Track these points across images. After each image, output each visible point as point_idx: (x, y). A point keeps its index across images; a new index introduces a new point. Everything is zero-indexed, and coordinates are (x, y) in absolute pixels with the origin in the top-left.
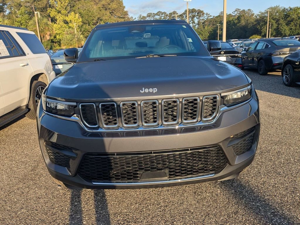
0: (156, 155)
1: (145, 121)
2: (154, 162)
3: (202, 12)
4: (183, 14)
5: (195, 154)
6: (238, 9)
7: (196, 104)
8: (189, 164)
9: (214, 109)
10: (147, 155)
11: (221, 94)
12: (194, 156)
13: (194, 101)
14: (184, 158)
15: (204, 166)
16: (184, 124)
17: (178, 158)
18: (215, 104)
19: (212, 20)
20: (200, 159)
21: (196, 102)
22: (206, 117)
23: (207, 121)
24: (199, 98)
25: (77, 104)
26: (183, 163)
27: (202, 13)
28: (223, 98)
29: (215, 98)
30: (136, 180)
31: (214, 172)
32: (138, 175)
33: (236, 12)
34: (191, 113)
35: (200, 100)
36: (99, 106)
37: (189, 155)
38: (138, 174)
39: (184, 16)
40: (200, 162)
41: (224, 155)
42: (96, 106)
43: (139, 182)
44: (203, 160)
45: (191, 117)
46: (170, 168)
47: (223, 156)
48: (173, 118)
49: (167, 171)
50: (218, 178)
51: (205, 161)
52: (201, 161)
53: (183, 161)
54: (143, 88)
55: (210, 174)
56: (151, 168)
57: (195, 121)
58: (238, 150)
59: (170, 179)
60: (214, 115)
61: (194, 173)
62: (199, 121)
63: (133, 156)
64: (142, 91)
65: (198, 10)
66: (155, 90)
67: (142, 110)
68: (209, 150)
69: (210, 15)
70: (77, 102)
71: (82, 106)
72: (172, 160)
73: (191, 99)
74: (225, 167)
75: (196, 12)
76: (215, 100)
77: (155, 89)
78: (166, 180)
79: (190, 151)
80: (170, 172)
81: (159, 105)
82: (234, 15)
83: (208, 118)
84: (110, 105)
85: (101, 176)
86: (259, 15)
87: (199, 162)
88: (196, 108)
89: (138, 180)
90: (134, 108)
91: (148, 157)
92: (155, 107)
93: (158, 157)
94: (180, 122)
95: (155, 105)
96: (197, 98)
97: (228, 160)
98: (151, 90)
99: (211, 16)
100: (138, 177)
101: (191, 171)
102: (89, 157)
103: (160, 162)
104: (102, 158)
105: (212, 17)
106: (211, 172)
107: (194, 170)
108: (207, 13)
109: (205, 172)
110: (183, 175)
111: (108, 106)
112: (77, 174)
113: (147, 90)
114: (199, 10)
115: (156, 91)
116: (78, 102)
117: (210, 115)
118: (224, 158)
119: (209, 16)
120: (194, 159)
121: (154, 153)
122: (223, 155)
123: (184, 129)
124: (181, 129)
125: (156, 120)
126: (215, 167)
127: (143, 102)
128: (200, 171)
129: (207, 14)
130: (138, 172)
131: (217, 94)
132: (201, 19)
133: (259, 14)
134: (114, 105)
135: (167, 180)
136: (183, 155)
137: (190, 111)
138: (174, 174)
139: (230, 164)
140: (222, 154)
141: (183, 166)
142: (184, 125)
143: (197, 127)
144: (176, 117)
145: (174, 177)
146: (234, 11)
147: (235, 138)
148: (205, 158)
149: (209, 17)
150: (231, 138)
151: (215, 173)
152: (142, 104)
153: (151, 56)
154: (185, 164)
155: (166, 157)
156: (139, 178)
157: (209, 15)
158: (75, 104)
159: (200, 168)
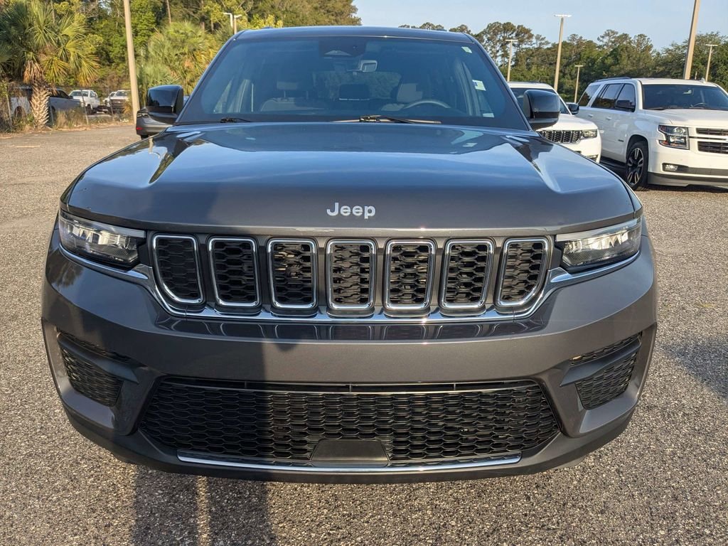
0: (359, 395)
1: (336, 296)
2: (352, 414)
3: (527, 31)
4: (482, 32)
5: (471, 401)
6: (612, 32)
7: (483, 259)
8: (450, 425)
9: (534, 277)
10: (333, 393)
11: (555, 236)
12: (467, 405)
13: (477, 251)
14: (437, 410)
15: (491, 434)
16: (446, 313)
17: (420, 406)
18: (538, 262)
19: (549, 52)
20: (483, 415)
21: (482, 253)
22: (507, 298)
23: (511, 308)
24: (494, 243)
25: (146, 234)
26: (433, 421)
27: (526, 36)
28: (560, 246)
29: (539, 246)
30: (298, 458)
31: (518, 451)
32: (306, 447)
33: (607, 38)
34: (466, 285)
35: (496, 249)
36: (206, 246)
37: (451, 402)
38: (305, 442)
39: (484, 37)
40: (482, 424)
41: (552, 408)
42: (200, 246)
43: (307, 466)
44: (491, 417)
45: (468, 294)
46: (397, 434)
47: (548, 409)
48: (415, 296)
49: (387, 440)
50: (530, 469)
51: (497, 421)
52: (484, 419)
53: (437, 417)
54: (337, 205)
55: (506, 456)
56: (344, 430)
57: (476, 306)
58: (589, 395)
59: (394, 462)
60: (532, 294)
61: (463, 452)
62: (488, 306)
63: (294, 392)
64: (333, 211)
65: (519, 26)
66: (369, 212)
67: (329, 265)
68: (511, 390)
69: (546, 40)
70: (146, 231)
71: (160, 241)
72: (404, 410)
73: (469, 245)
74: (552, 438)
75: (515, 30)
76: (538, 252)
77: (370, 207)
78: (382, 466)
79: (456, 390)
80: (396, 442)
81: (379, 257)
82: (601, 43)
83: (515, 301)
84: (240, 246)
85: (203, 440)
86: (670, 50)
87: (478, 423)
88: (482, 269)
89: (306, 459)
90: (307, 259)
91: (338, 399)
92: (366, 260)
93: (365, 400)
94: (435, 307)
95: (366, 255)
96: (489, 243)
97: (561, 423)
98: (357, 211)
99: (547, 43)
100: (305, 451)
101: (456, 444)
102: (171, 385)
103: (371, 414)
104: (207, 393)
105: (550, 46)
106: (511, 452)
107: (464, 444)
108: (538, 35)
109: (495, 449)
110: (432, 454)
111: (233, 246)
112: (137, 430)
113: (345, 211)
114: (522, 26)
115: (373, 214)
116: (151, 230)
117: (522, 293)
118: (552, 415)
119: (543, 42)
120: (467, 412)
121: (355, 389)
122: (548, 406)
123: (444, 328)
124: (437, 327)
125: (366, 296)
126: (522, 438)
127: (331, 243)
128: (479, 447)
129: (538, 38)
130: (306, 438)
131: (543, 236)
132: (523, 49)
133: (671, 48)
134: (248, 246)
135: (386, 466)
136: (435, 399)
137: (465, 279)
138: (406, 451)
139: (565, 433)
140: (545, 403)
141: (433, 430)
142: (443, 316)
143: (482, 325)
144: (423, 291)
145: (407, 459)
146: (602, 35)
147: (585, 361)
148: (497, 413)
149: (543, 44)
150: (575, 360)
151: (522, 456)
152: (329, 248)
153: (371, 118)
154: (441, 424)
155: (388, 403)
156: (308, 454)
157: (543, 39)
158: (140, 234)
159: (481, 439)
